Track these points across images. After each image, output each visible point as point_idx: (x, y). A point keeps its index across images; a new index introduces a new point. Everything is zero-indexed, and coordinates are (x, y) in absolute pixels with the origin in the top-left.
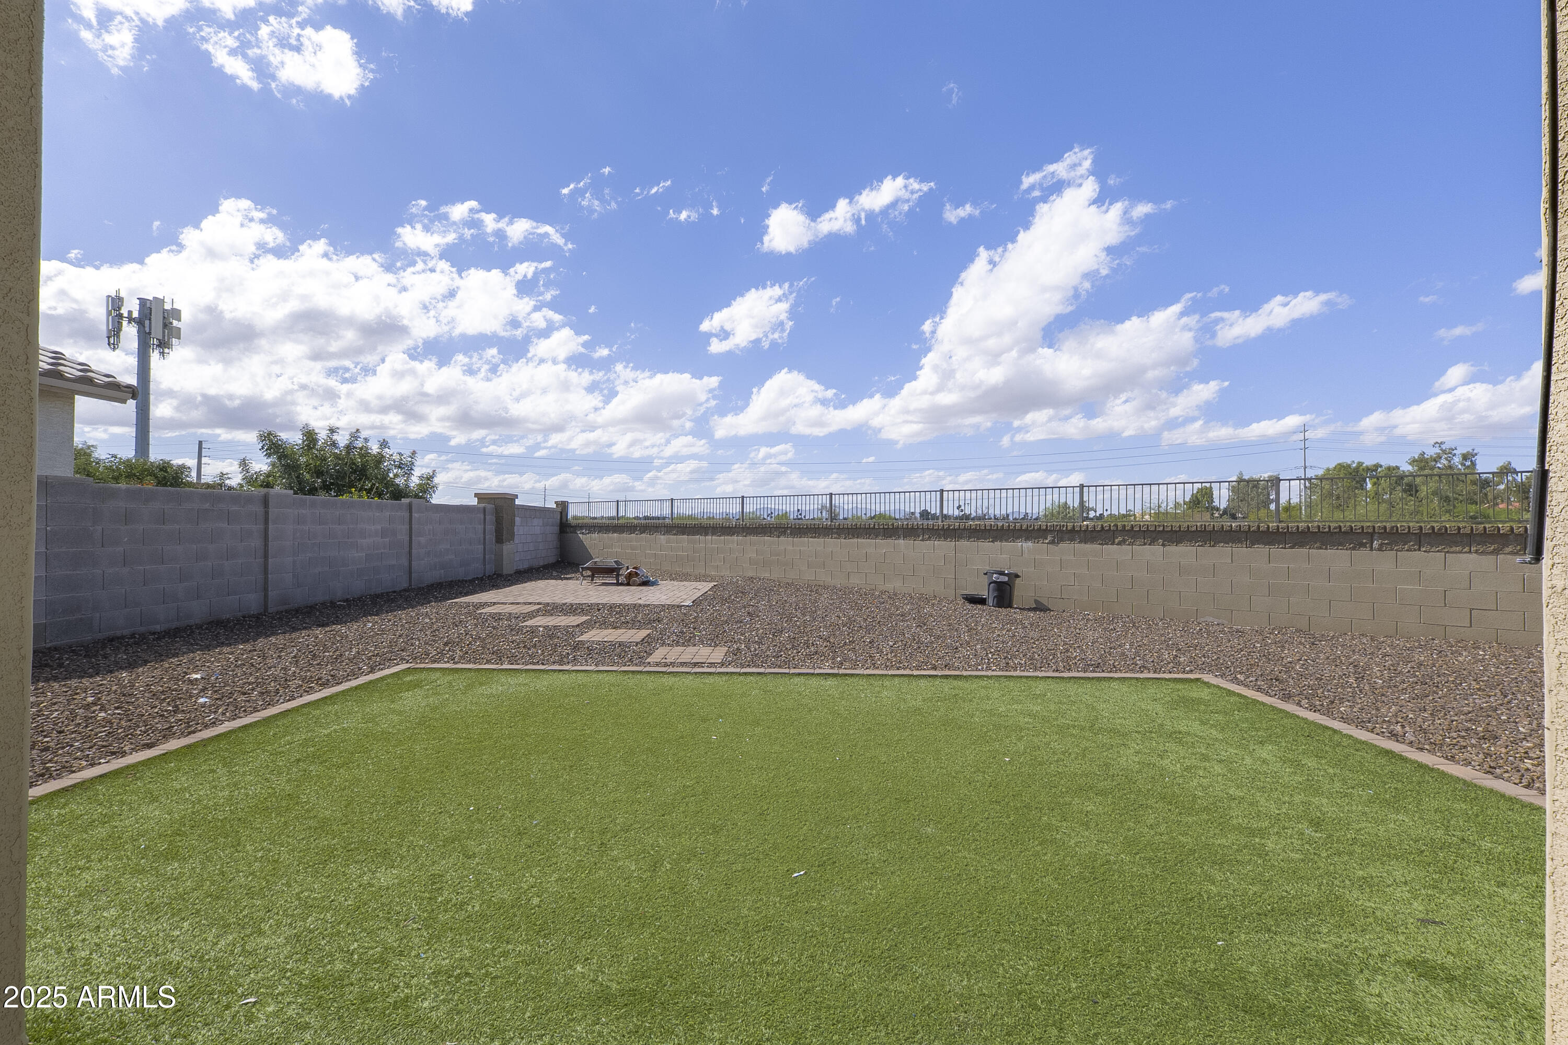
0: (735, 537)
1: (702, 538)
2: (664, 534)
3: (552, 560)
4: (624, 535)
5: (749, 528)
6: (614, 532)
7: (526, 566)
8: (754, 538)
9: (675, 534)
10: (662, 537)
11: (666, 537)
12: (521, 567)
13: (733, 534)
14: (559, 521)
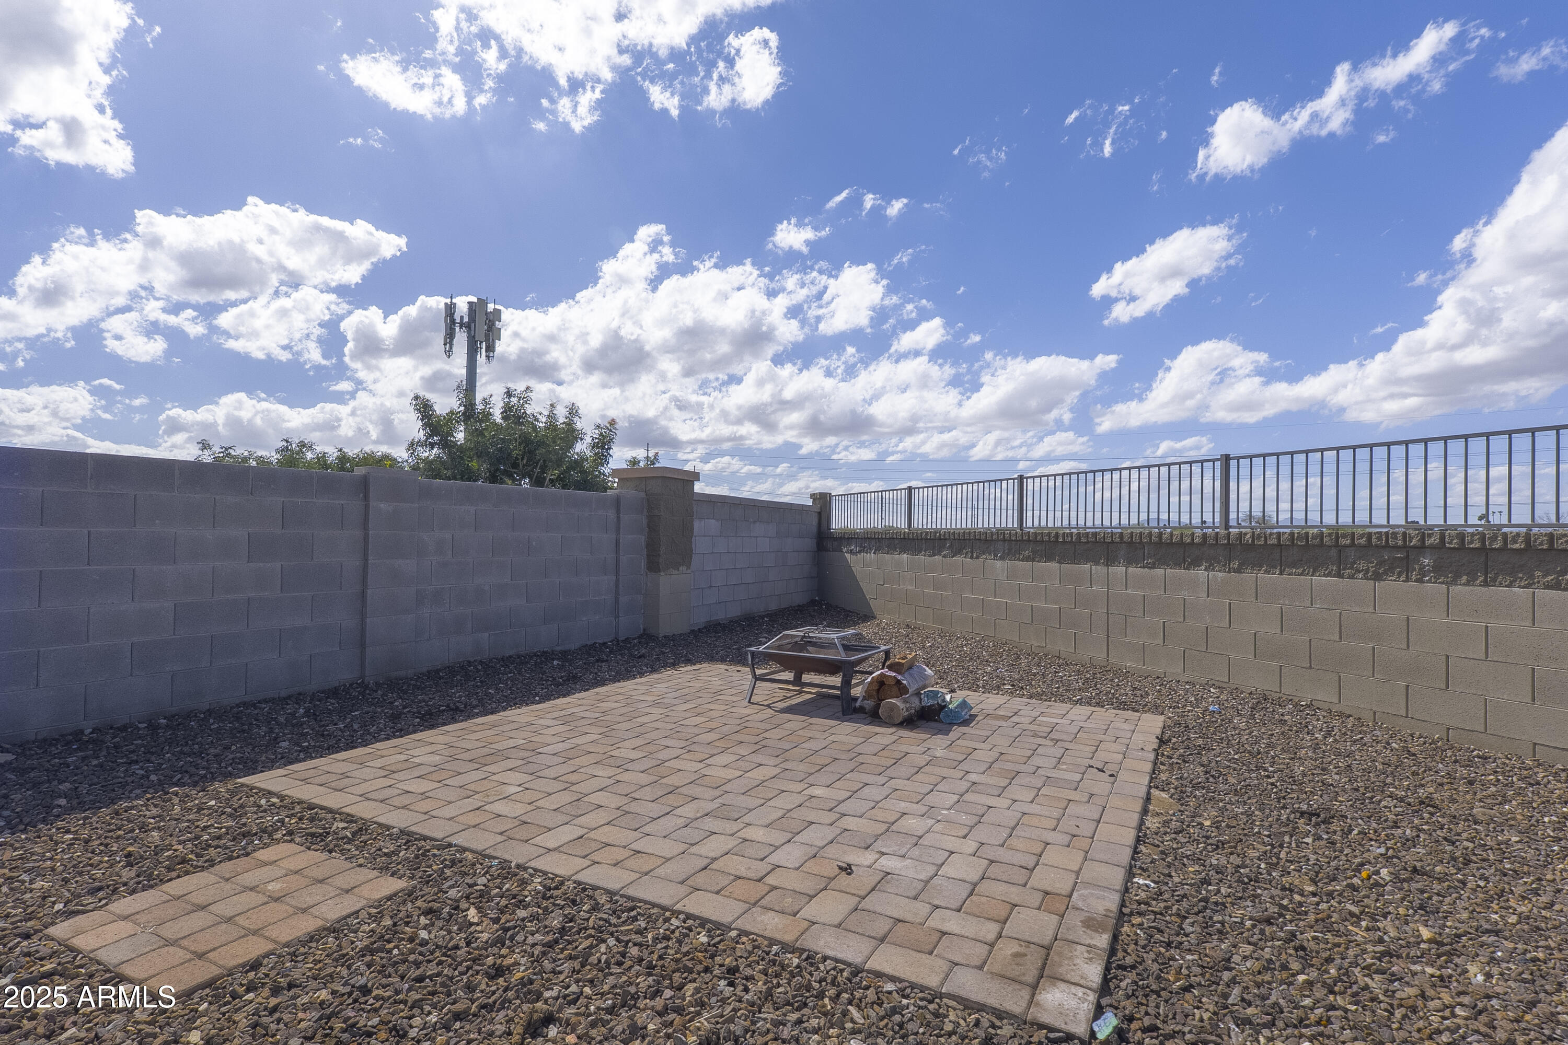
0: (1201, 573)
1: (1099, 570)
2: (1002, 558)
3: (799, 599)
4: (921, 557)
5: (1251, 547)
6: (903, 550)
7: (734, 612)
8: (1270, 579)
9: (1027, 559)
10: (999, 564)
11: (1008, 563)
12: (721, 616)
13: (1196, 563)
14: (814, 529)
